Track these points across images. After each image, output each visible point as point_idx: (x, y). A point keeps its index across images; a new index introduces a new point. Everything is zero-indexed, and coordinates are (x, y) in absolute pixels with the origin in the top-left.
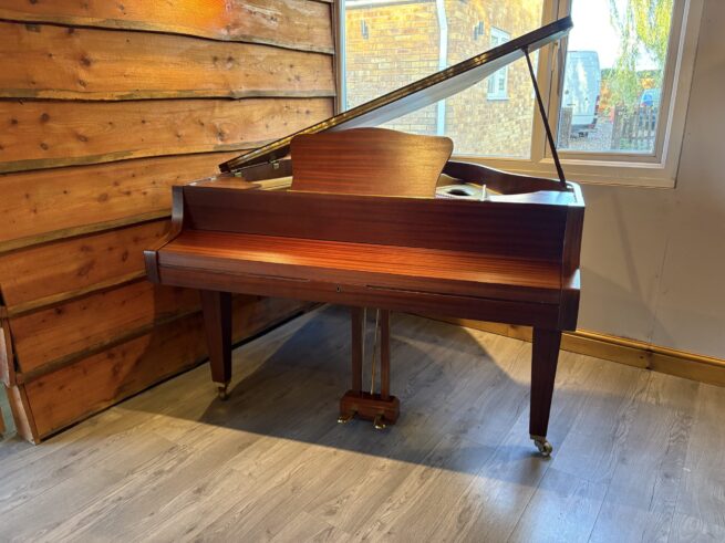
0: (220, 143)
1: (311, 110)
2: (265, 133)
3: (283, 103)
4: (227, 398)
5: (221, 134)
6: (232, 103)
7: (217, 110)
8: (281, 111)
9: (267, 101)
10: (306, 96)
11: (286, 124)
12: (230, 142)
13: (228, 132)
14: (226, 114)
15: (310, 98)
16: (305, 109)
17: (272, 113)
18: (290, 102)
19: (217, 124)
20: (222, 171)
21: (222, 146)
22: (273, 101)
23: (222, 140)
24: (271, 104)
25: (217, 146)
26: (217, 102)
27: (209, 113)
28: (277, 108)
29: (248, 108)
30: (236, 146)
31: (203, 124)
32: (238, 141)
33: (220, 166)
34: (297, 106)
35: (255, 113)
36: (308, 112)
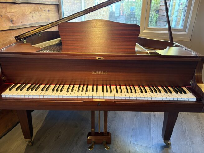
0: (12, 25)
1: (50, 10)
2: (32, 20)
3: (39, 6)
4: (32, 144)
5: (12, 21)
6: (15, 5)
7: (8, 9)
8: (38, 10)
9: (31, 5)
10: (48, 3)
11: (40, 16)
12: (16, 25)
13: (15, 19)
14: (13, 11)
15: (49, 4)
16: (47, 9)
17: (34, 11)
18: (41, 6)
19: (9, 16)
20: (16, 40)
21: (13, 26)
22: (34, 5)
23: (13, 24)
24: (33, 6)
25: (10, 27)
26: (8, 5)
27: (4, 10)
28: (36, 8)
29: (23, 8)
30: (19, 26)
31: (2, 16)
32: (20, 24)
33: (15, 37)
34: (44, 8)
35: (27, 11)
36: (49, 11)
